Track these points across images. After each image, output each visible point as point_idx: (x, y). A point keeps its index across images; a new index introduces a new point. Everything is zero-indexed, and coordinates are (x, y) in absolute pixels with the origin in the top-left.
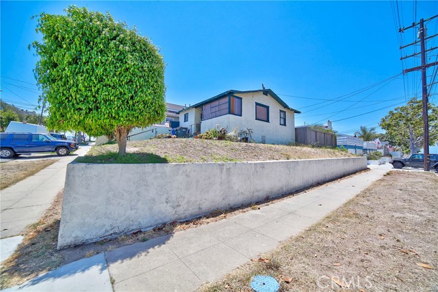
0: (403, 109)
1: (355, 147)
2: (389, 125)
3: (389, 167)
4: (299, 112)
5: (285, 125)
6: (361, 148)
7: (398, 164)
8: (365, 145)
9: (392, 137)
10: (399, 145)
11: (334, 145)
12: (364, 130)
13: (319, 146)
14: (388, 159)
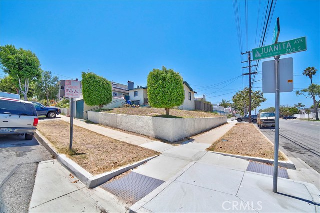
0: (242, 92)
1: (221, 112)
2: (236, 100)
3: (236, 122)
4: (197, 93)
5: (191, 100)
6: (223, 112)
7: (240, 120)
8: (225, 110)
9: (236, 106)
10: (239, 110)
11: (212, 111)
12: (224, 102)
13: (207, 112)
14: (234, 118)
